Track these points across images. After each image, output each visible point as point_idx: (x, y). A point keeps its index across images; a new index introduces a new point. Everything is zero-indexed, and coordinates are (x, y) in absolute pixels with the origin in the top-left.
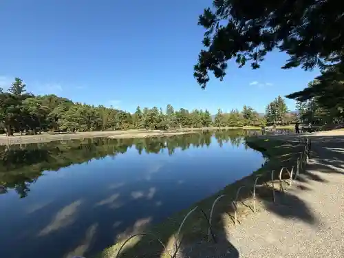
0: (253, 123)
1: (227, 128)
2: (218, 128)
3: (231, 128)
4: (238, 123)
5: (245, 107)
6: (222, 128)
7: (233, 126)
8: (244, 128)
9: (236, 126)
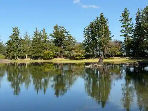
0: (66, 52)
1: (28, 61)
2: (13, 61)
3: (34, 61)
4: (46, 52)
5: (56, 28)
6: (19, 61)
7: (37, 58)
8: (55, 60)
9: (42, 58)
